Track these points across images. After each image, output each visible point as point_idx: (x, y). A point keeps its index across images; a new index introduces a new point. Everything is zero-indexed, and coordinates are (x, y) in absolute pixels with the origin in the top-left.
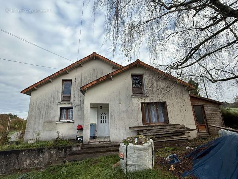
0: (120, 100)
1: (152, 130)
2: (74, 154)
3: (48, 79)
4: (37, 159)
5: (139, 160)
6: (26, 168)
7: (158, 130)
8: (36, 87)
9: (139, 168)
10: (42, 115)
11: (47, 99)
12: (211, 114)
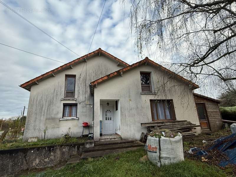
0: (130, 96)
1: (163, 126)
2: (89, 151)
3: (51, 73)
4: (47, 157)
5: (173, 152)
6: (36, 168)
7: (169, 126)
8: (37, 81)
9: (174, 161)
10: (44, 112)
11: (49, 95)
12: (212, 112)
